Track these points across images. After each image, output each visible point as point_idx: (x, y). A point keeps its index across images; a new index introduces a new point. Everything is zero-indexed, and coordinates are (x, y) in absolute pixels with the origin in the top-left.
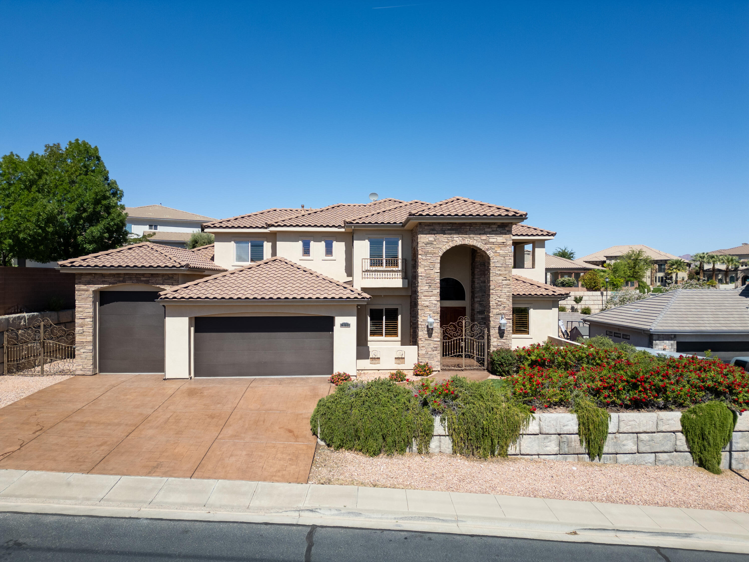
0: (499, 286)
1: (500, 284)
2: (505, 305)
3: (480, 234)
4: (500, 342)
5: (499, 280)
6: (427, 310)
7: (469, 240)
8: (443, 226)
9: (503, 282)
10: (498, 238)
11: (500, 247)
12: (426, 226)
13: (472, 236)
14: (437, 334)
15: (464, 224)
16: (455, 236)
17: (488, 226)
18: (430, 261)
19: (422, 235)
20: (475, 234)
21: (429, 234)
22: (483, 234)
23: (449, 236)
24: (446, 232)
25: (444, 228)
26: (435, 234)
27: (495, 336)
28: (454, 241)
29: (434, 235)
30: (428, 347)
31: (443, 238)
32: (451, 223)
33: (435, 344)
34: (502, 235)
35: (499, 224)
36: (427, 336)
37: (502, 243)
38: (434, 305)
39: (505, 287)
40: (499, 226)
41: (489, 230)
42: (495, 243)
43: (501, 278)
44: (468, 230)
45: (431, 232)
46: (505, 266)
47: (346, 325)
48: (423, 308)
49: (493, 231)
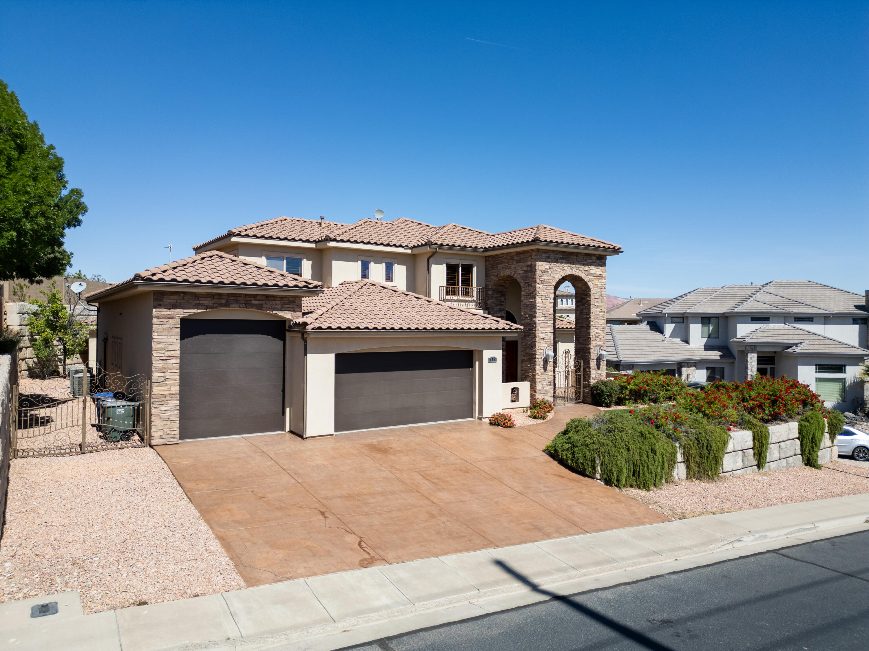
0: (597, 318)
2: (601, 337)
4: (598, 374)
5: (596, 311)
6: (543, 342)
7: (576, 270)
9: (600, 313)
10: (597, 270)
11: (597, 279)
12: (543, 252)
13: (578, 266)
14: (551, 368)
15: (571, 254)
16: (565, 265)
17: (590, 257)
18: (546, 291)
19: (539, 263)
20: (580, 264)
21: (545, 261)
22: (586, 265)
23: (561, 265)
24: (558, 260)
25: (557, 256)
27: (593, 368)
29: (548, 263)
30: (544, 382)
31: (556, 266)
32: (563, 251)
33: (549, 378)
34: (599, 267)
35: (598, 256)
36: (543, 369)
37: (599, 275)
38: (548, 337)
39: (601, 319)
41: (590, 261)
42: (594, 275)
43: (599, 310)
44: (575, 260)
45: (547, 260)
46: (601, 298)
47: (493, 360)
48: (540, 340)
49: (593, 262)
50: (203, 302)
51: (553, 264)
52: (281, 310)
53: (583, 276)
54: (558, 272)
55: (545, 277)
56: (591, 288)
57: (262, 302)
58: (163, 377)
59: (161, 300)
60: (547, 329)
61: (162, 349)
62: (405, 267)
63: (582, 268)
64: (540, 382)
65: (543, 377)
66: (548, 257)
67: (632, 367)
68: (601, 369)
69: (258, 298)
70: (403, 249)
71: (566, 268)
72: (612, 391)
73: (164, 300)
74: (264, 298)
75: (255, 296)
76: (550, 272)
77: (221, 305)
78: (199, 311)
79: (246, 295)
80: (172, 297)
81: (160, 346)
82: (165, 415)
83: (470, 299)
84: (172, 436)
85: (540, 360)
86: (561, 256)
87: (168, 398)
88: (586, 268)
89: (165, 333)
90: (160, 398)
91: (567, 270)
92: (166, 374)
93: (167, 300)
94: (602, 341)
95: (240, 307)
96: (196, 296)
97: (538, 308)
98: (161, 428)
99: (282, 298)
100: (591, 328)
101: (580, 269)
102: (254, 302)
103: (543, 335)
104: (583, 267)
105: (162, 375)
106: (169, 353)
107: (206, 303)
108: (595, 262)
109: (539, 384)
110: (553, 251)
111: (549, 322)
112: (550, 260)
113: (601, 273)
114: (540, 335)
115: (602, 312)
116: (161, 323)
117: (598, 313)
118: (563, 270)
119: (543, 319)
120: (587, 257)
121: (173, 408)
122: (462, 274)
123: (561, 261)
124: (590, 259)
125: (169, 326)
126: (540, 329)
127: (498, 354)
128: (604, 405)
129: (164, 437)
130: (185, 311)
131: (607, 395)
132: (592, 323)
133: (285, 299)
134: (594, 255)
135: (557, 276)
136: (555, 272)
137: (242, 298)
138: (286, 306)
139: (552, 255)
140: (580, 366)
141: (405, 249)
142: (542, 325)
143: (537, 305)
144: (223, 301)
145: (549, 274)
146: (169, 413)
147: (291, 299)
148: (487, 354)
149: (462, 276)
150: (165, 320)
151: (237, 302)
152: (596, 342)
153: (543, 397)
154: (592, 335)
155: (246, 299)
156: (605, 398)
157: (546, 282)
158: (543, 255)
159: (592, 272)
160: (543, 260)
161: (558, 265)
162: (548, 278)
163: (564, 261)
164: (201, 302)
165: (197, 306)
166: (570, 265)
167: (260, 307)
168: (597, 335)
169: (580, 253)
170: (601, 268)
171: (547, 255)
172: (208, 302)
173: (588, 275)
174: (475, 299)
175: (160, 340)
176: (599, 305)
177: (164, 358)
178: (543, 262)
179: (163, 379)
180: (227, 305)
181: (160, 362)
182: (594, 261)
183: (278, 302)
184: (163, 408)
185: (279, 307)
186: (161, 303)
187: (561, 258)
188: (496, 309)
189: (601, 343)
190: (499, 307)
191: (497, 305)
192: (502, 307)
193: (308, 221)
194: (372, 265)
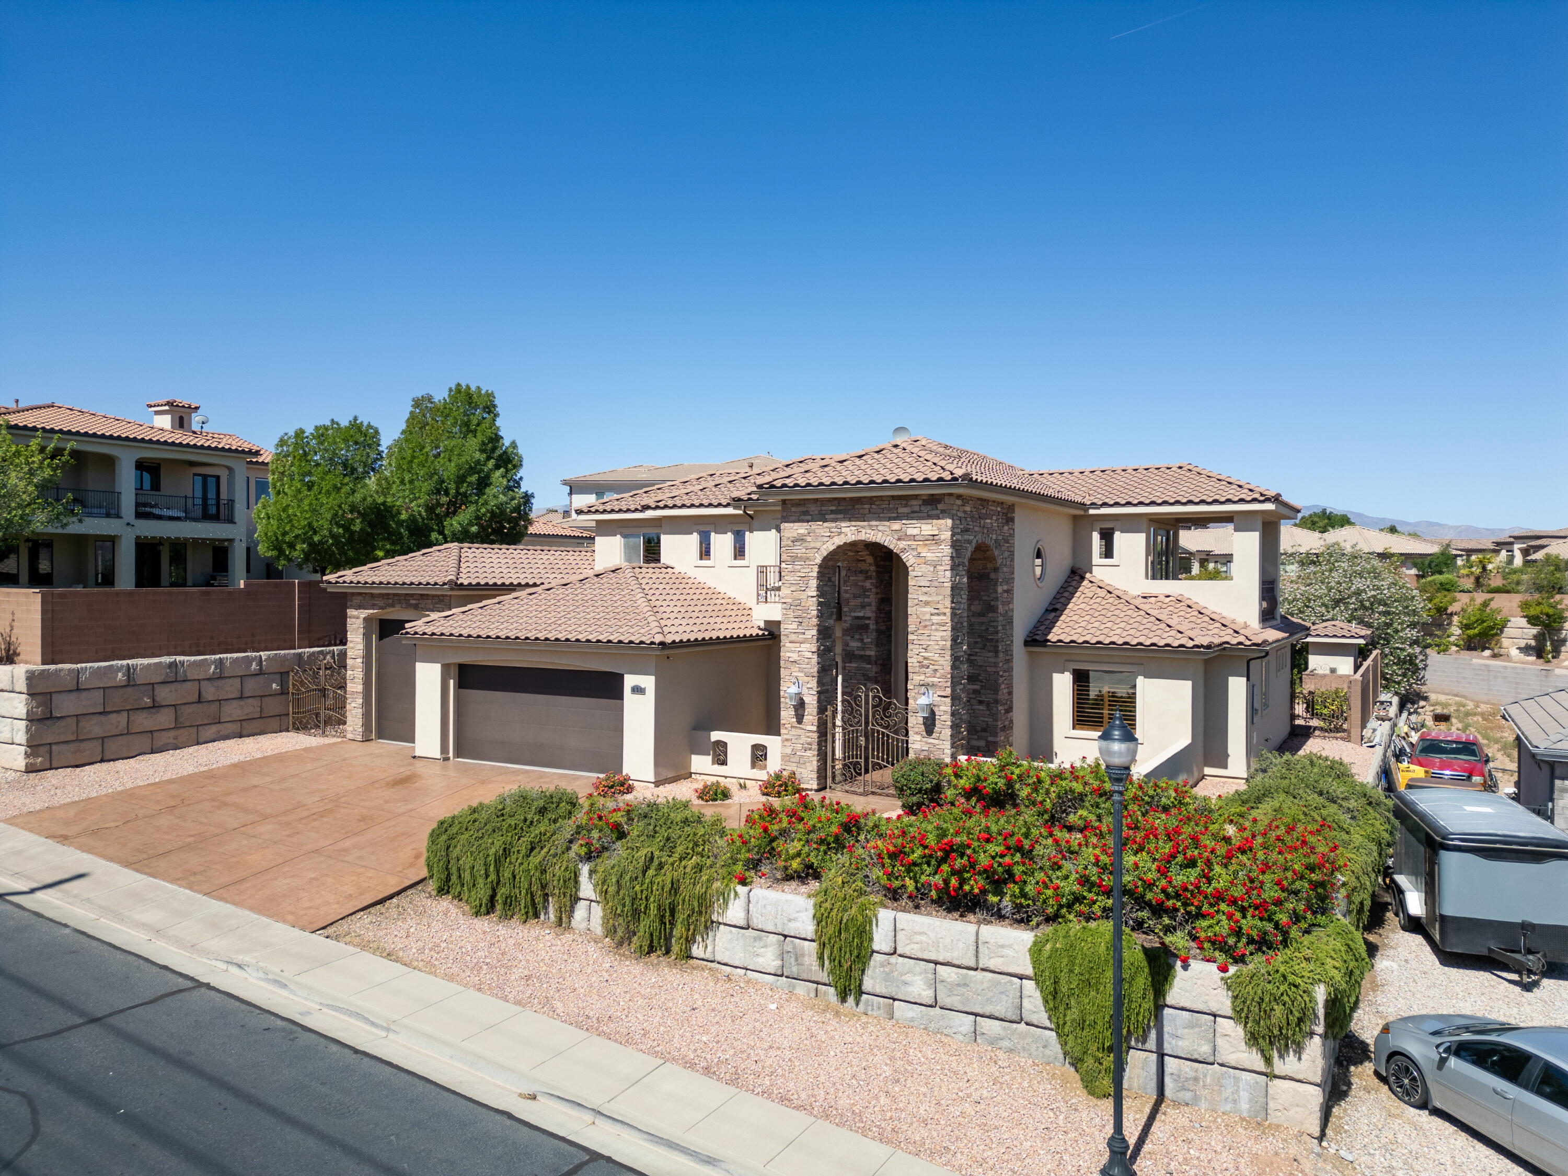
0: (926, 626)
1: (927, 623)
2: (936, 667)
3: (889, 519)
4: (927, 743)
5: (924, 613)
6: (794, 668)
7: (869, 531)
8: (822, 506)
9: (933, 617)
10: (924, 527)
11: (926, 545)
12: (793, 505)
13: (873, 523)
14: (811, 717)
15: (859, 500)
16: (843, 524)
17: (904, 502)
18: (800, 574)
19: (786, 524)
20: (880, 519)
21: (799, 521)
22: (895, 519)
23: (834, 525)
24: (827, 517)
25: (823, 508)
26: (808, 522)
27: (916, 730)
28: (842, 535)
29: (805, 524)
30: (796, 741)
31: (821, 528)
32: (835, 499)
33: (808, 737)
34: (930, 521)
35: (924, 498)
36: (795, 720)
37: (931, 538)
38: (806, 660)
39: (936, 630)
40: (924, 500)
41: (906, 510)
43: (928, 609)
44: (867, 511)
45: (802, 517)
46: (936, 584)
47: (637, 690)
48: (789, 665)
49: (913, 512)
50: (379, 602)
51: (816, 525)
53: (888, 541)
54: (826, 539)
55: (799, 550)
56: (908, 564)
57: (418, 602)
58: (353, 675)
60: (803, 646)
61: (352, 648)
63: (884, 526)
64: (788, 740)
65: (794, 732)
66: (806, 513)
68: (935, 735)
71: (844, 530)
73: (353, 601)
74: (419, 597)
75: (412, 595)
76: (809, 539)
77: (391, 606)
78: (375, 611)
80: (358, 597)
81: (351, 645)
82: (354, 712)
84: (358, 733)
85: (788, 702)
86: (834, 508)
88: (896, 525)
89: (354, 633)
90: (352, 695)
91: (849, 534)
92: (355, 672)
93: (356, 600)
94: (938, 675)
95: (402, 608)
96: (372, 596)
98: (352, 724)
99: (434, 596)
101: (881, 528)
102: (412, 601)
103: (794, 656)
104: (887, 523)
108: (920, 511)
109: (786, 744)
111: (808, 632)
112: (809, 518)
113: (936, 533)
114: (788, 654)
115: (938, 614)
116: (352, 623)
117: (928, 617)
118: (839, 534)
119: (794, 626)
120: (897, 502)
123: (833, 516)
124: (906, 506)
125: (357, 625)
126: (788, 645)
129: (353, 732)
130: (366, 611)
132: (910, 637)
134: (916, 497)
135: (825, 546)
136: (820, 539)
137: (403, 598)
139: (813, 508)
142: (793, 637)
144: (390, 601)
145: (807, 544)
146: (357, 710)
148: (630, 681)
150: (355, 620)
151: (400, 601)
152: (922, 677)
154: (912, 661)
155: (406, 598)
157: (801, 559)
158: (793, 509)
159: (911, 531)
160: (793, 518)
161: (826, 524)
162: (805, 551)
163: (841, 516)
164: (375, 602)
165: (373, 607)
166: (853, 523)
167: (416, 607)
168: (926, 662)
169: (880, 498)
171: (800, 509)
175: (351, 639)
176: (930, 599)
177: (354, 657)
178: (794, 522)
181: (351, 660)
183: (430, 602)
185: (431, 607)
186: (351, 603)
187: (832, 512)
189: (935, 680)
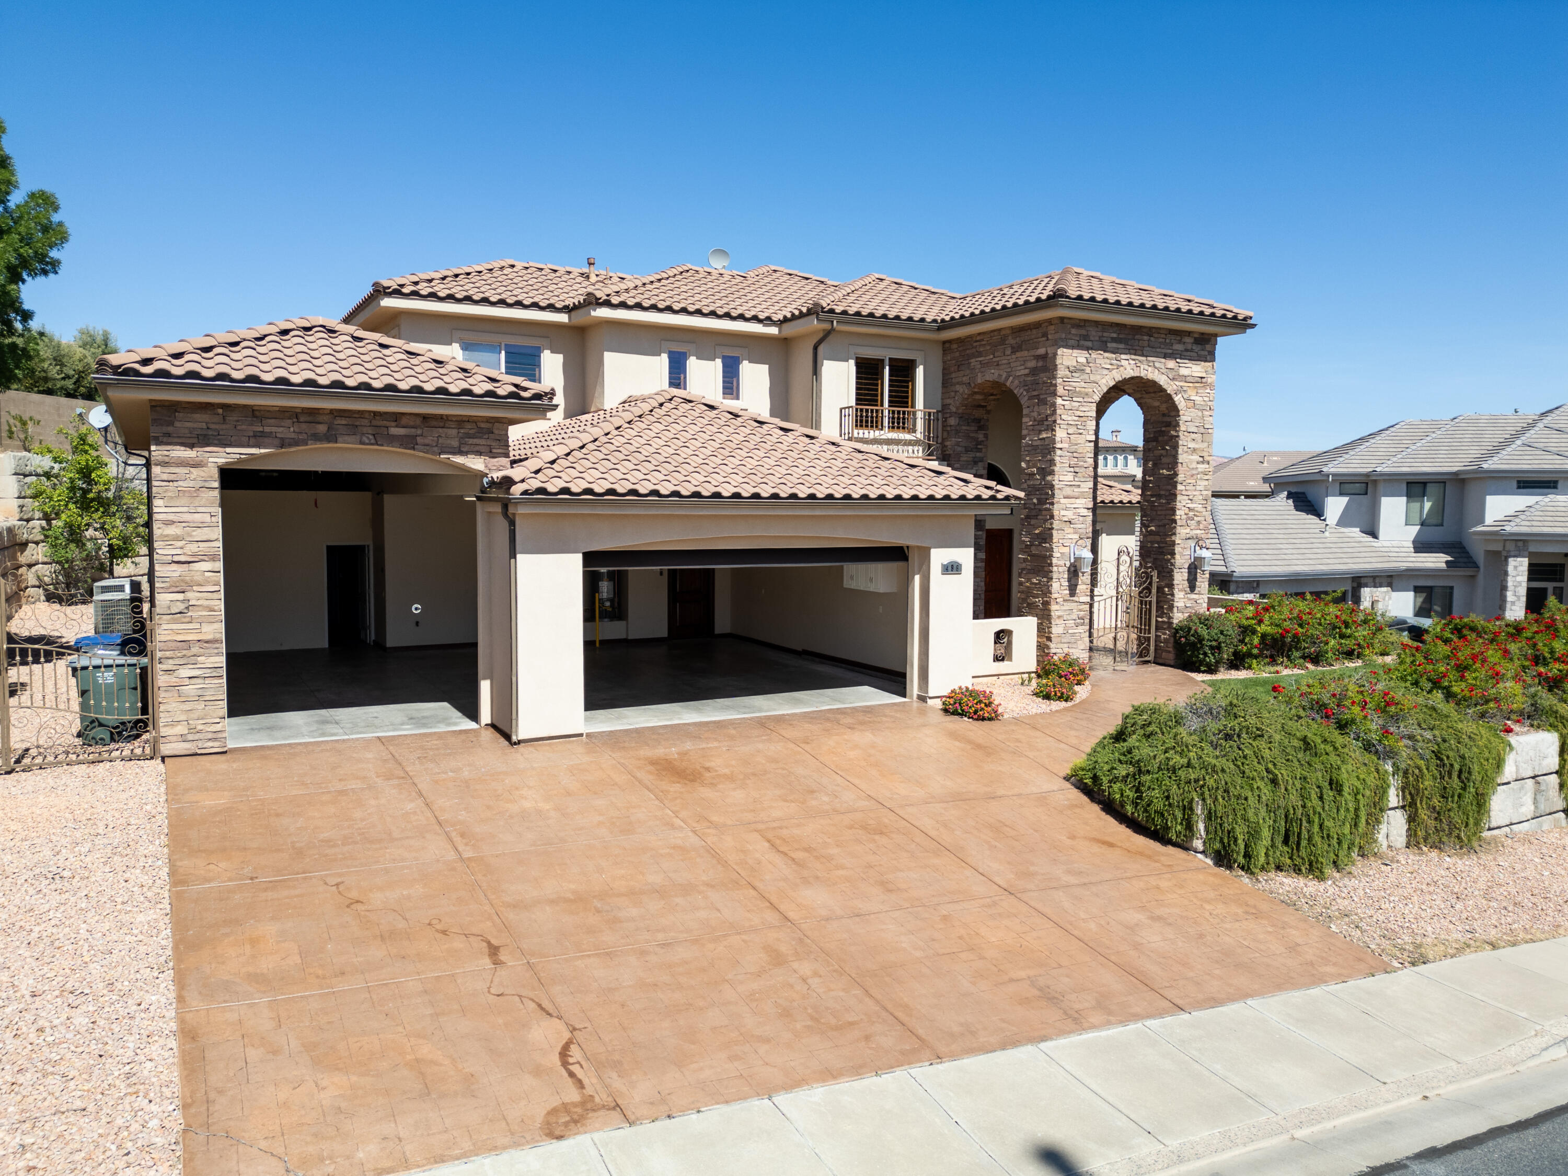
0: (1192, 476)
1: (1194, 472)
2: (1199, 519)
3: (1165, 356)
4: (1190, 599)
5: (1191, 461)
6: (1068, 529)
7: (1146, 367)
8: (1103, 331)
9: (1199, 466)
10: (1194, 368)
11: (1195, 387)
12: (1073, 325)
13: (1151, 358)
14: (1085, 587)
15: (1140, 329)
16: (1123, 356)
17: (1179, 338)
18: (1078, 413)
19: (1065, 350)
20: (1157, 355)
22: (1171, 356)
23: (1114, 356)
24: (1109, 345)
26: (1088, 349)
27: (1180, 587)
28: (1121, 369)
29: (1086, 352)
30: (1069, 617)
31: (1102, 359)
32: (1117, 325)
33: (1081, 610)
34: (1199, 362)
35: (1196, 336)
36: (1068, 592)
37: (1199, 380)
38: (1081, 519)
39: (1201, 479)
40: (1195, 339)
41: (1179, 347)
42: (1189, 379)
43: (1196, 458)
44: (1146, 343)
45: (1082, 342)
46: (1202, 430)
47: (952, 568)
48: (1063, 525)
49: (1187, 350)
50: (274, 429)
51: (1094, 354)
52: (460, 452)
53: (1162, 380)
54: (1105, 372)
55: (1077, 383)
56: (1180, 408)
57: (412, 431)
58: (183, 601)
59: (171, 424)
60: (1078, 501)
61: (177, 538)
62: (767, 366)
63: (1160, 362)
64: (1059, 617)
65: (1068, 606)
66: (1086, 338)
67: (1255, 585)
68: (1197, 590)
69: (404, 421)
70: (761, 325)
71: (1124, 363)
72: (1222, 638)
73: (177, 424)
74: (418, 421)
75: (397, 417)
76: (1088, 370)
77: (316, 438)
78: (263, 451)
79: (376, 414)
80: (197, 416)
81: (171, 531)
82: (191, 689)
83: (908, 437)
84: (210, 736)
85: (1061, 569)
86: (1115, 335)
87: (195, 650)
88: (1171, 364)
89: (184, 501)
90: (178, 649)
91: (1128, 368)
92: (189, 595)
93: (184, 424)
94: (1201, 526)
95: (362, 443)
96: (254, 413)
97: (1059, 452)
98: (183, 717)
99: (461, 421)
100: (1179, 498)
101: (1157, 365)
102: (395, 431)
103: (1069, 515)
104: (1163, 360)
105: (180, 596)
106: (193, 548)
107: (281, 432)
108: (1192, 350)
109: (1058, 622)
110: (1097, 323)
111: (1082, 485)
112: (1089, 344)
113: (1204, 375)
114: (1063, 513)
115: (1203, 462)
116: (172, 477)
117: (1194, 465)
118: (1118, 367)
119: (1070, 477)
120: (1173, 337)
121: (208, 673)
122: (890, 380)
123: (1114, 345)
124: (1180, 342)
125: (191, 484)
126: (1063, 501)
127: (966, 556)
128: (1203, 668)
129: (190, 737)
130: (229, 450)
131: (1211, 648)
132: (1180, 487)
133: (468, 426)
134: (1189, 333)
135: (1104, 381)
136: (1100, 371)
137: (366, 422)
138: (471, 441)
139: (1094, 333)
140: (1150, 584)
141: (765, 325)
142: (1068, 491)
143: (1058, 445)
144: (322, 428)
145: (1086, 376)
146: (199, 684)
147: (483, 425)
148: (939, 557)
149: (890, 386)
150: (182, 471)
151: (353, 429)
152: (1188, 531)
153: (1066, 650)
154: (1180, 514)
155: (375, 423)
156: (1205, 654)
157: (1080, 394)
158: (1074, 331)
159: (1184, 371)
160: (1071, 342)
161: (1106, 355)
162: (1083, 384)
163: (1122, 346)
164: (267, 429)
165: (257, 439)
166: (1133, 357)
167: (409, 442)
168: (1191, 514)
169: (1158, 330)
170: (1203, 363)
171: (1083, 332)
172: (286, 430)
173: (1173, 379)
174: (919, 435)
175: (171, 517)
176: (1196, 446)
177: (183, 558)
178: (1073, 348)
179: (181, 607)
180: (330, 437)
181: (174, 567)
182: (1189, 347)
183: (454, 432)
184: (185, 672)
185: (455, 443)
186: (170, 429)
187: (1114, 340)
188: (964, 458)
189: (1198, 532)
190: (972, 455)
191: (967, 450)
192: (978, 454)
193: (562, 270)
194: (693, 363)
